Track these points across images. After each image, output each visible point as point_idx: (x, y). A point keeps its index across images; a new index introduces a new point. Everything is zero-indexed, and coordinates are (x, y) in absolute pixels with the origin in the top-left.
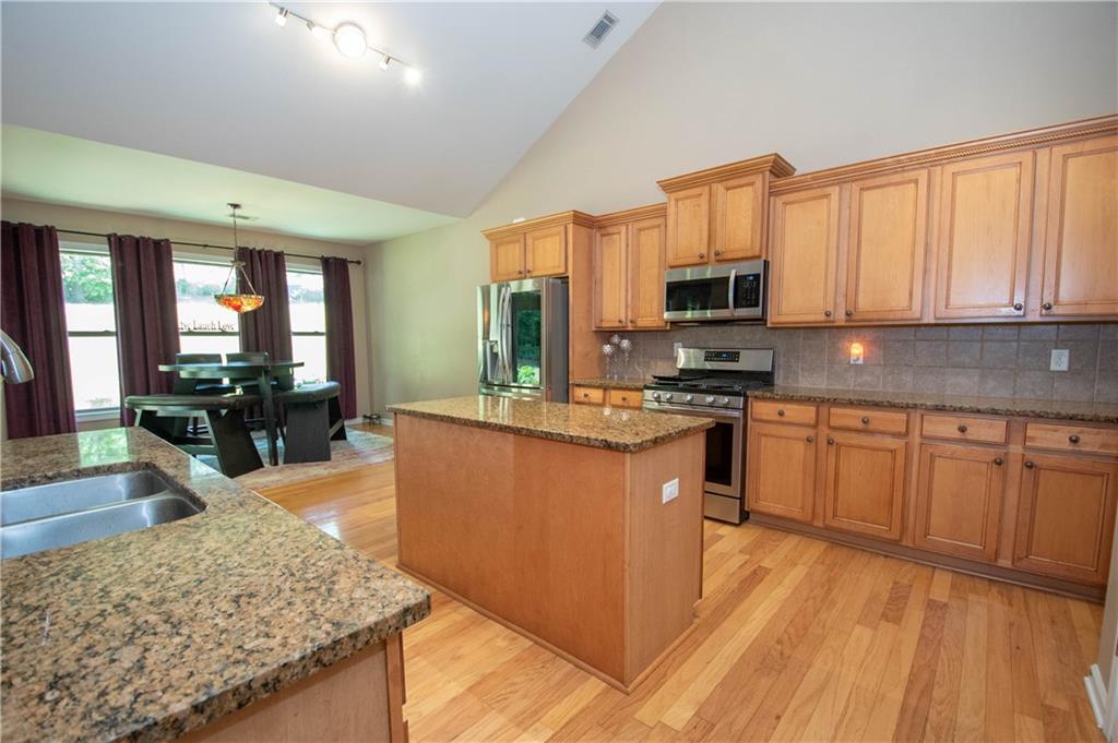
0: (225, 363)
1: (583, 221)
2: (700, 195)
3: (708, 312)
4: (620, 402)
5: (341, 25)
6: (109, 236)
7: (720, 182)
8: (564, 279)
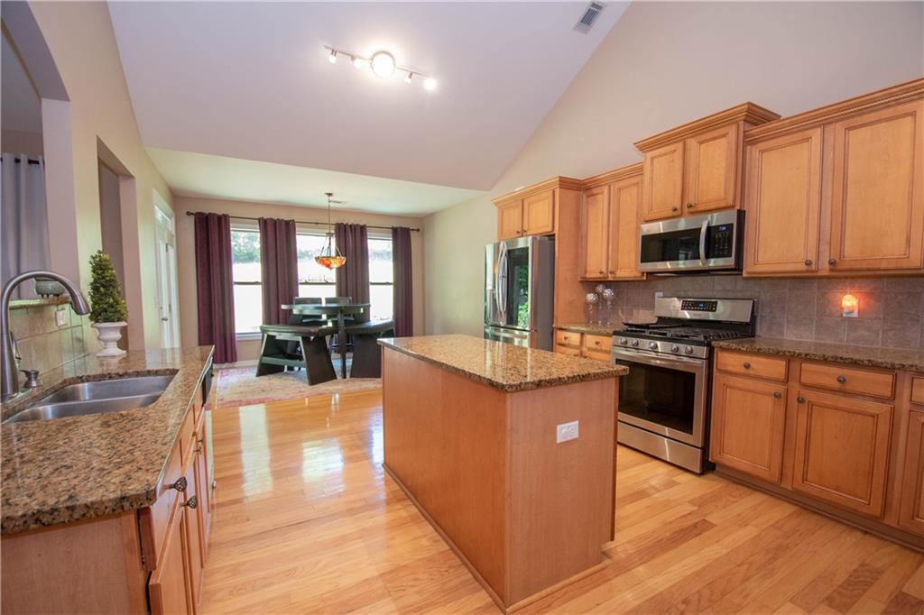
0: (324, 304)
1: (566, 184)
2: (675, 150)
3: (681, 262)
4: (594, 346)
5: (376, 54)
6: (259, 219)
7: (692, 137)
8: (551, 237)
